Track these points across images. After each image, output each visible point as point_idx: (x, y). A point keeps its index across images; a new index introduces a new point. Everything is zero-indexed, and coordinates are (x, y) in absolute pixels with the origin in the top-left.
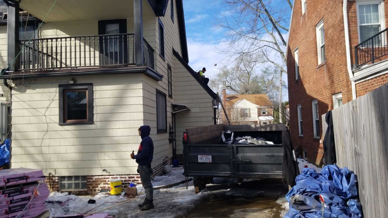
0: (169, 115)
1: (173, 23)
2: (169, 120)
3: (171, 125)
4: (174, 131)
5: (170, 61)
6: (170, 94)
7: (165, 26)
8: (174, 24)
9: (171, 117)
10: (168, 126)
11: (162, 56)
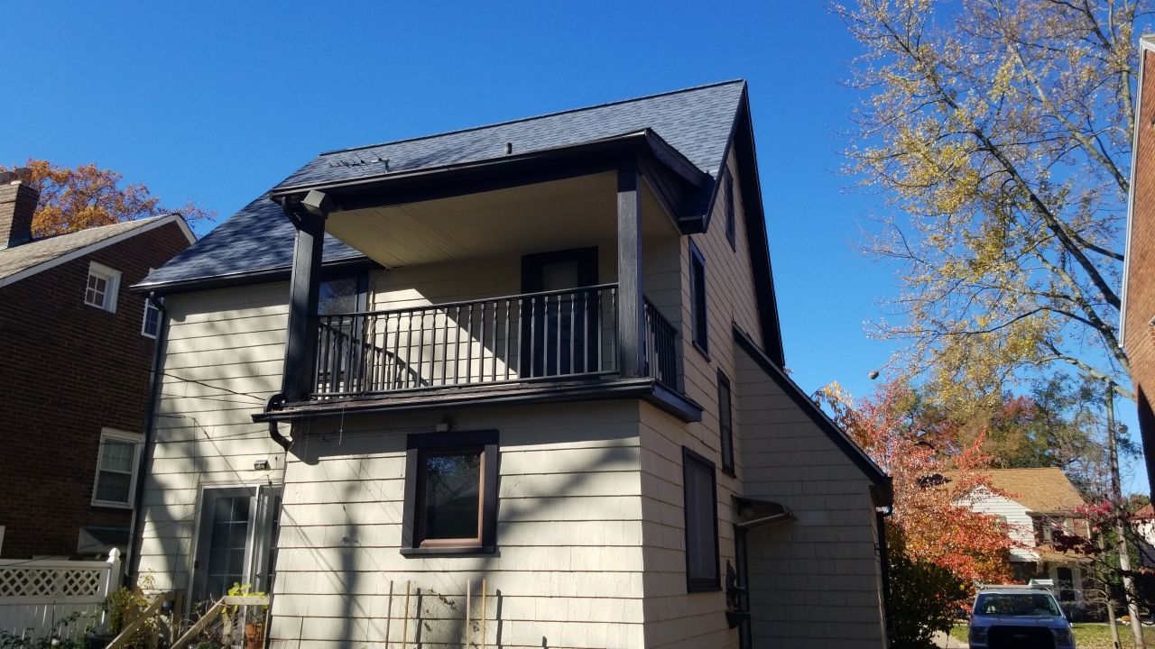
0: (726, 531)
1: (735, 252)
2: (727, 549)
3: (733, 565)
4: (743, 588)
5: (725, 363)
6: (728, 463)
7: (708, 260)
8: (737, 253)
9: (733, 538)
10: (723, 570)
11: (700, 348)
